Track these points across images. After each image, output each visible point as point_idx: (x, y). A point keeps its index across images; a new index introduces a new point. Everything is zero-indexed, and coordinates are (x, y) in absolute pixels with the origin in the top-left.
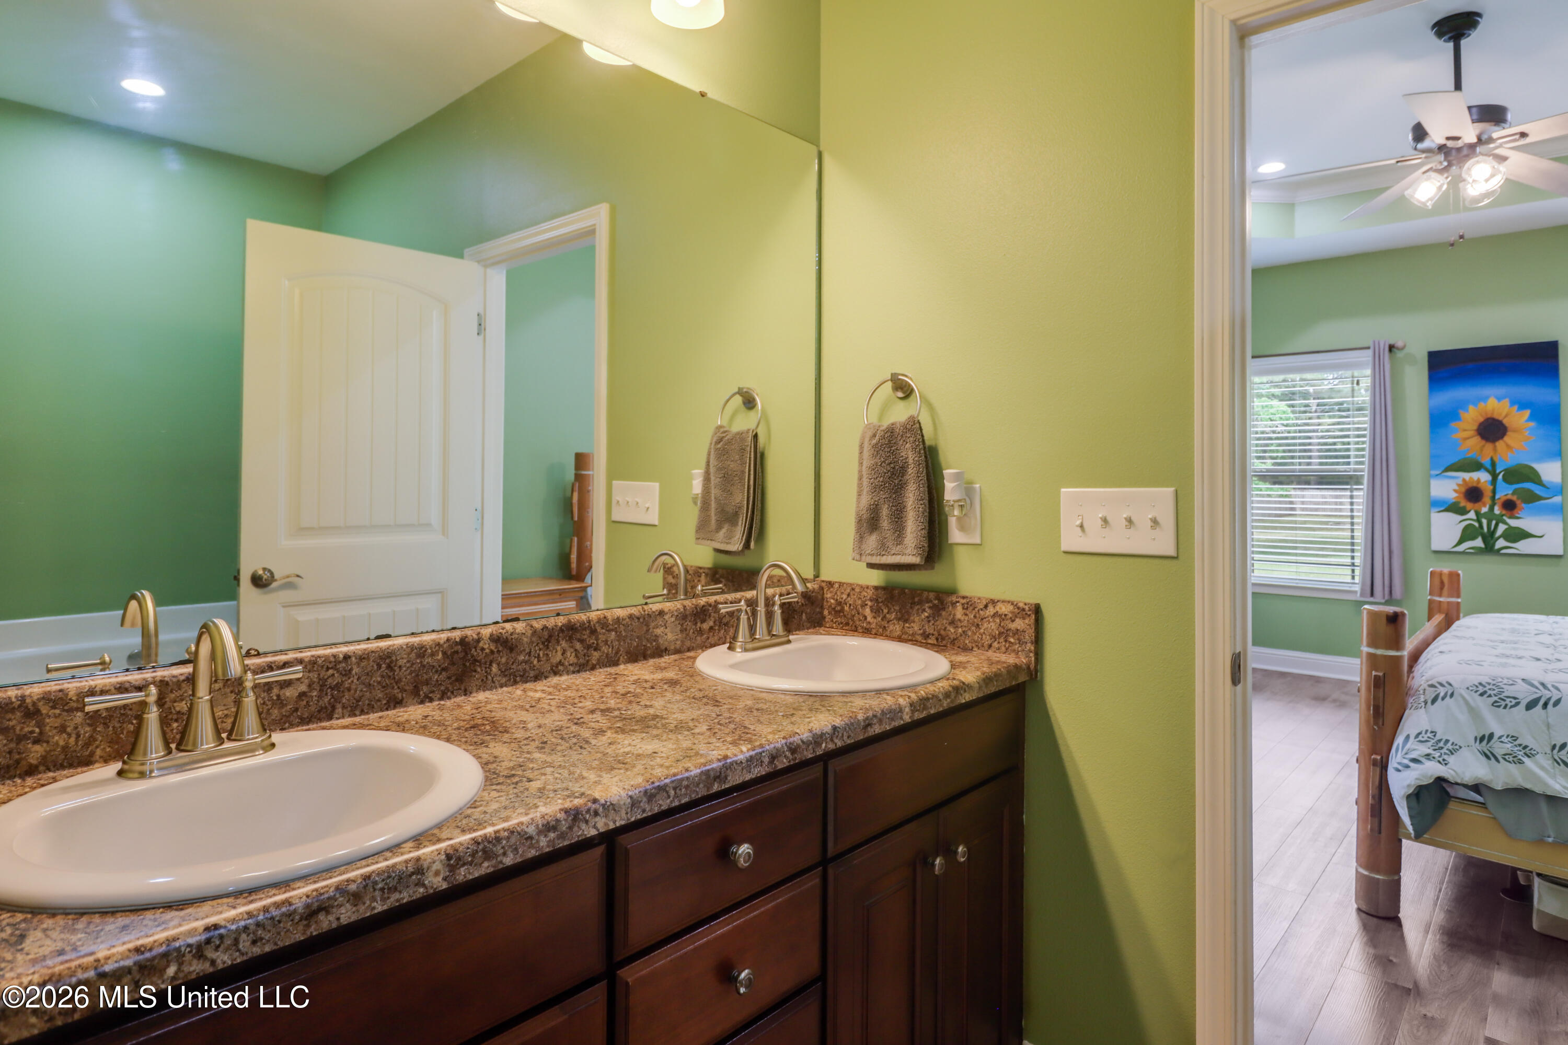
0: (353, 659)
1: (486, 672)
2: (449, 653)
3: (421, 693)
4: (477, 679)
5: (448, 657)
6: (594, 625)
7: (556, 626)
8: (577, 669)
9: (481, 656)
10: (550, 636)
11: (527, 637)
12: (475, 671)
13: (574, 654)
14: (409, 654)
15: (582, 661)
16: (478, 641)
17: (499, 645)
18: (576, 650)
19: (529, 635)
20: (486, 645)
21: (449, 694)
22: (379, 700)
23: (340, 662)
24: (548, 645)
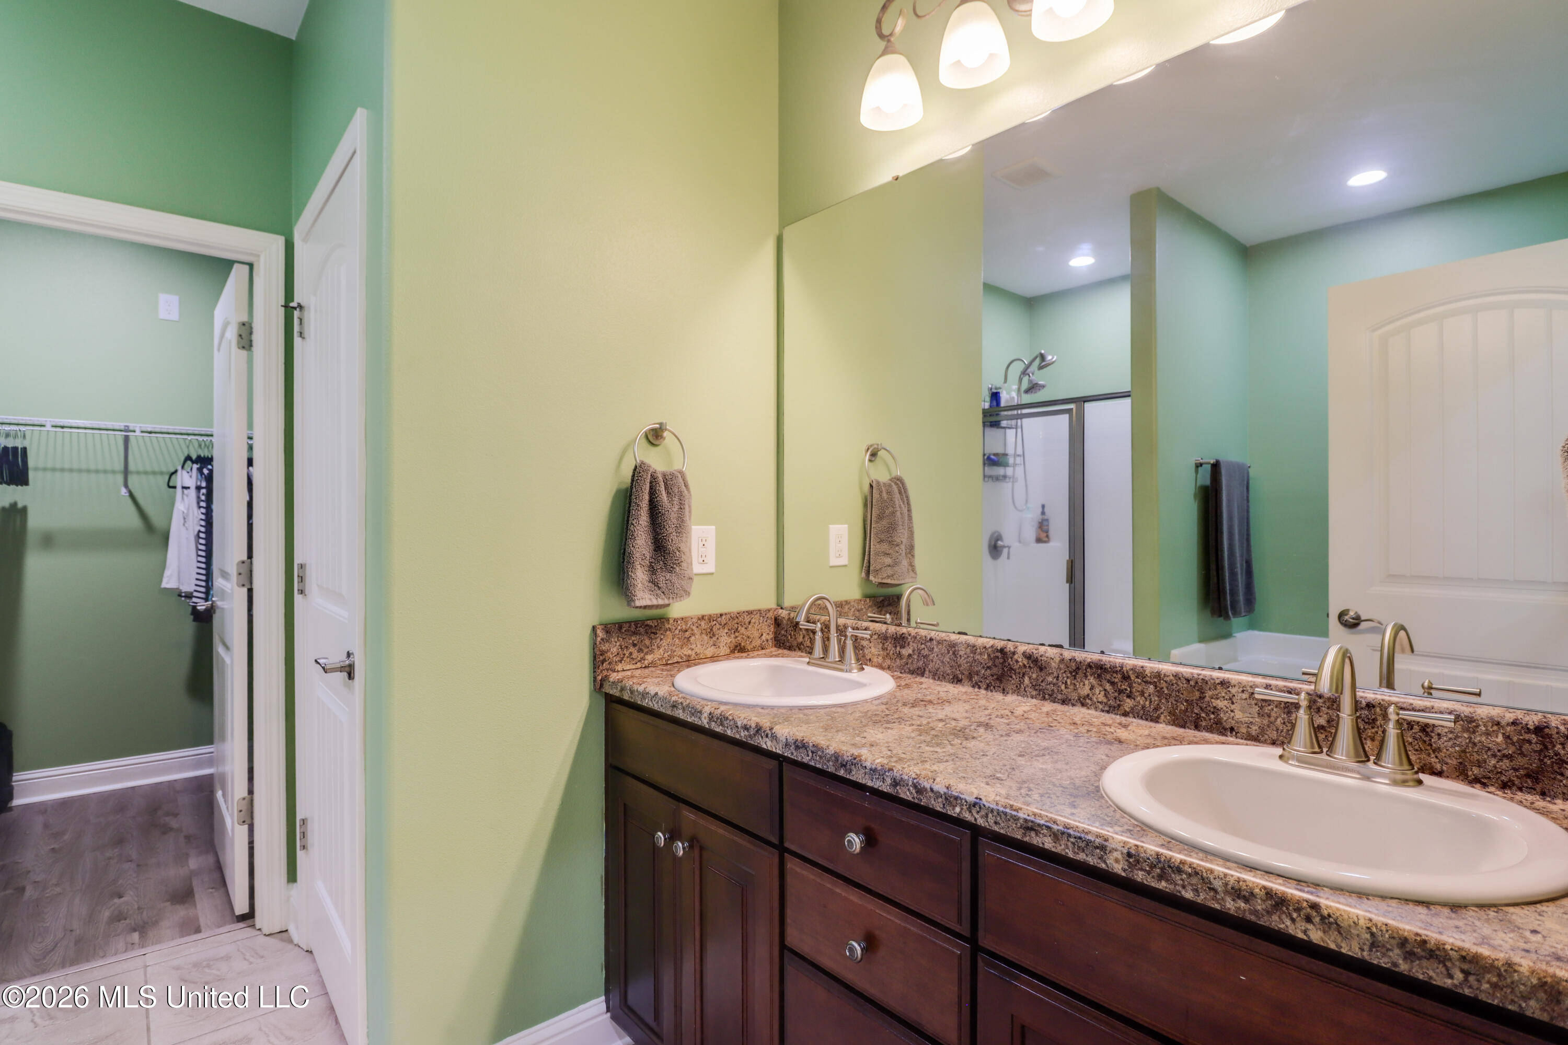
0: (934, 641)
1: (1020, 681)
2: (992, 656)
3: (973, 679)
4: (1013, 684)
5: (991, 659)
6: (1127, 672)
7: (1085, 661)
8: (1107, 708)
9: (1016, 667)
10: (1078, 668)
11: (1055, 663)
12: (1011, 677)
13: (1103, 693)
14: (966, 648)
15: (1111, 702)
16: (1014, 653)
17: (1030, 662)
18: (1105, 690)
19: (1057, 661)
20: (1022, 660)
21: (992, 687)
22: (948, 675)
23: (928, 641)
24: (1075, 676)
